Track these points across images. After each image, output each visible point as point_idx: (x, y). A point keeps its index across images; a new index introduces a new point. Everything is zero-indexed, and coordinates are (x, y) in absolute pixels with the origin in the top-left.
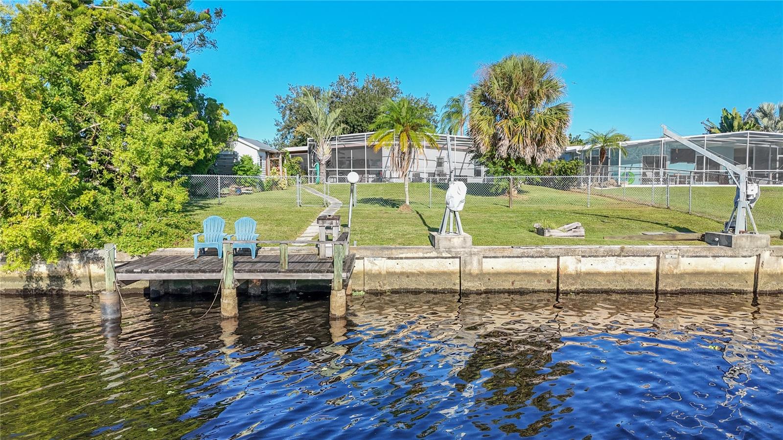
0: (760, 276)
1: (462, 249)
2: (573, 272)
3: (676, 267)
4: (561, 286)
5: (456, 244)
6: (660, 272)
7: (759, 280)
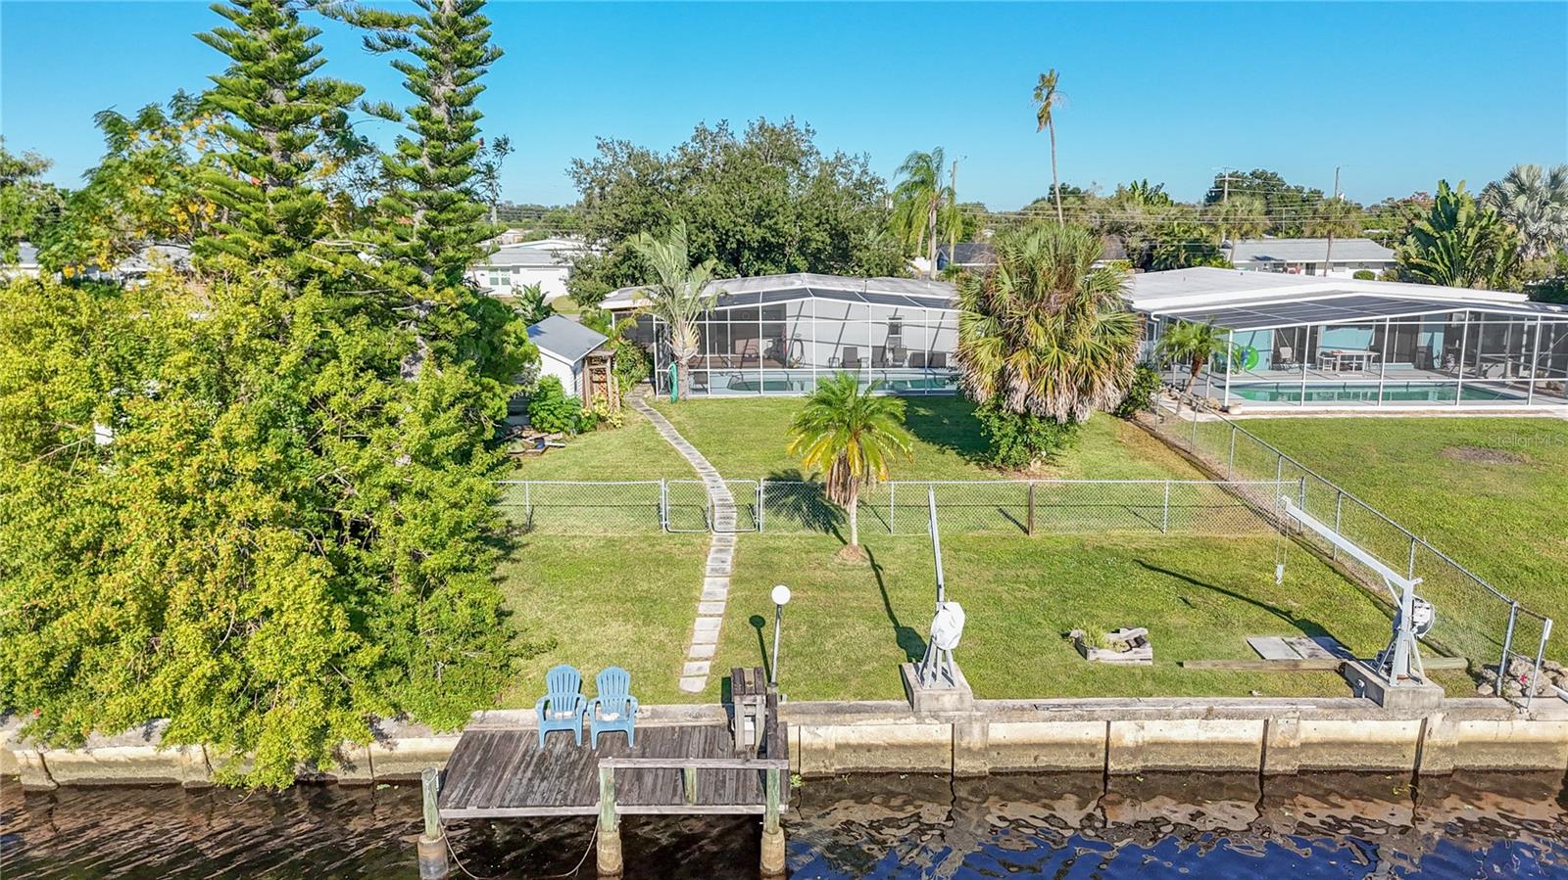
0: (1424, 750)
1: (956, 713)
2: (1131, 744)
3: (1294, 738)
4: (1111, 764)
5: (948, 706)
6: (1268, 744)
7: (1423, 755)
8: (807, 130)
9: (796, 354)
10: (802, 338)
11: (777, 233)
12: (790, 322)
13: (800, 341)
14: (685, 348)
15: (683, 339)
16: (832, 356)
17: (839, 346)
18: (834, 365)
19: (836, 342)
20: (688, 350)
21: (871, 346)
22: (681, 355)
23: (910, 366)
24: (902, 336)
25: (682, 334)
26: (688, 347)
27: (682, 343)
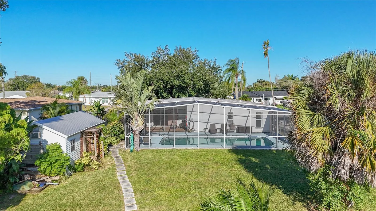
8: (195, 50)
9: (191, 127)
10: (193, 120)
11: (185, 83)
12: (188, 114)
13: (193, 121)
14: (138, 126)
15: (137, 122)
16: (205, 128)
17: (208, 123)
18: (206, 131)
19: (207, 122)
20: (139, 128)
21: (221, 123)
22: (136, 130)
23: (237, 132)
24: (233, 120)
25: (137, 120)
26: (139, 126)
27: (136, 124)
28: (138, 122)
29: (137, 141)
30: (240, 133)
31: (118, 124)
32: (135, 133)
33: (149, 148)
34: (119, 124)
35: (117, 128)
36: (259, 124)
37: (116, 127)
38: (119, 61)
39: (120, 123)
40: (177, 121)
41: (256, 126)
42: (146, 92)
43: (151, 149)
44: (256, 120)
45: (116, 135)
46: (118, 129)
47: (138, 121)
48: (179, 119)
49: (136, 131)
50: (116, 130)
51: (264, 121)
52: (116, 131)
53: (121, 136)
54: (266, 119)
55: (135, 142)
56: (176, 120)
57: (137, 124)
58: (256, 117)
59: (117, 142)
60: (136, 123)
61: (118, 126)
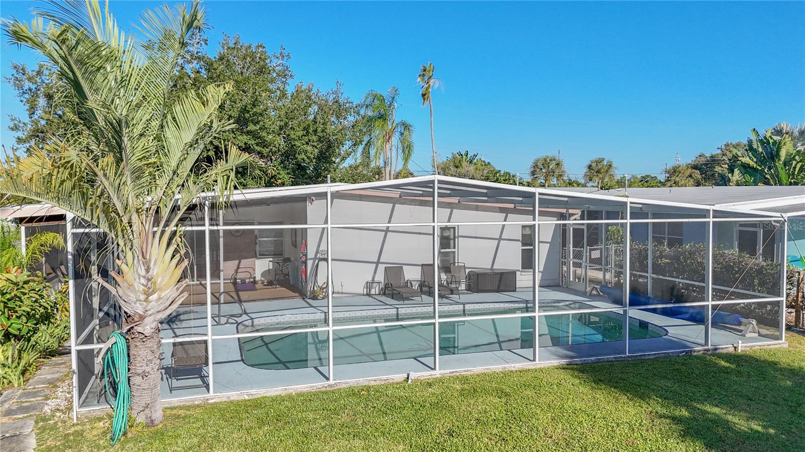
9: (322, 279)
13: (326, 260)
14: (154, 292)
15: (147, 271)
16: (370, 280)
17: (380, 265)
18: (373, 292)
19: (376, 261)
20: (159, 299)
21: (421, 264)
22: (140, 311)
23: (470, 289)
24: (456, 250)
25: (144, 257)
26: (160, 289)
27: (143, 281)
28: (154, 272)
29: (148, 369)
30: (479, 291)
31: (26, 282)
32: (139, 329)
33: (207, 396)
34: (31, 284)
35: (18, 303)
36: (528, 261)
37: (15, 295)
38: (23, 69)
39: (36, 278)
40: (256, 261)
41: (522, 268)
42: (194, 110)
43: (218, 400)
44: (522, 250)
45: (18, 338)
46: (24, 308)
47: (152, 265)
48: (260, 255)
49: (142, 318)
50: (16, 312)
51: (542, 253)
52: (18, 317)
53: (45, 336)
54: (549, 245)
55: (136, 380)
56: (252, 257)
57: (149, 280)
58: (521, 240)
59: (23, 373)
60: (139, 276)
61: (24, 294)
